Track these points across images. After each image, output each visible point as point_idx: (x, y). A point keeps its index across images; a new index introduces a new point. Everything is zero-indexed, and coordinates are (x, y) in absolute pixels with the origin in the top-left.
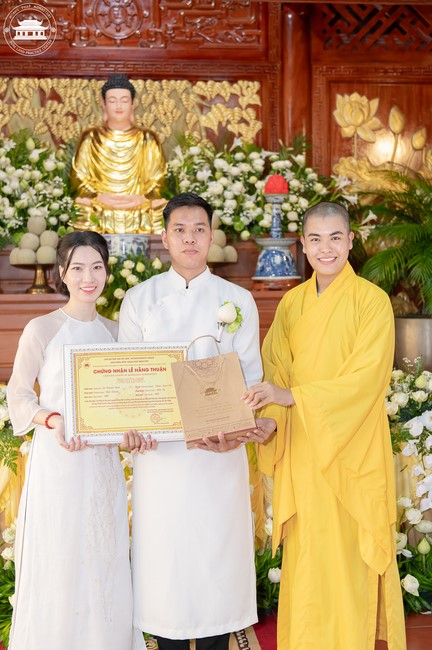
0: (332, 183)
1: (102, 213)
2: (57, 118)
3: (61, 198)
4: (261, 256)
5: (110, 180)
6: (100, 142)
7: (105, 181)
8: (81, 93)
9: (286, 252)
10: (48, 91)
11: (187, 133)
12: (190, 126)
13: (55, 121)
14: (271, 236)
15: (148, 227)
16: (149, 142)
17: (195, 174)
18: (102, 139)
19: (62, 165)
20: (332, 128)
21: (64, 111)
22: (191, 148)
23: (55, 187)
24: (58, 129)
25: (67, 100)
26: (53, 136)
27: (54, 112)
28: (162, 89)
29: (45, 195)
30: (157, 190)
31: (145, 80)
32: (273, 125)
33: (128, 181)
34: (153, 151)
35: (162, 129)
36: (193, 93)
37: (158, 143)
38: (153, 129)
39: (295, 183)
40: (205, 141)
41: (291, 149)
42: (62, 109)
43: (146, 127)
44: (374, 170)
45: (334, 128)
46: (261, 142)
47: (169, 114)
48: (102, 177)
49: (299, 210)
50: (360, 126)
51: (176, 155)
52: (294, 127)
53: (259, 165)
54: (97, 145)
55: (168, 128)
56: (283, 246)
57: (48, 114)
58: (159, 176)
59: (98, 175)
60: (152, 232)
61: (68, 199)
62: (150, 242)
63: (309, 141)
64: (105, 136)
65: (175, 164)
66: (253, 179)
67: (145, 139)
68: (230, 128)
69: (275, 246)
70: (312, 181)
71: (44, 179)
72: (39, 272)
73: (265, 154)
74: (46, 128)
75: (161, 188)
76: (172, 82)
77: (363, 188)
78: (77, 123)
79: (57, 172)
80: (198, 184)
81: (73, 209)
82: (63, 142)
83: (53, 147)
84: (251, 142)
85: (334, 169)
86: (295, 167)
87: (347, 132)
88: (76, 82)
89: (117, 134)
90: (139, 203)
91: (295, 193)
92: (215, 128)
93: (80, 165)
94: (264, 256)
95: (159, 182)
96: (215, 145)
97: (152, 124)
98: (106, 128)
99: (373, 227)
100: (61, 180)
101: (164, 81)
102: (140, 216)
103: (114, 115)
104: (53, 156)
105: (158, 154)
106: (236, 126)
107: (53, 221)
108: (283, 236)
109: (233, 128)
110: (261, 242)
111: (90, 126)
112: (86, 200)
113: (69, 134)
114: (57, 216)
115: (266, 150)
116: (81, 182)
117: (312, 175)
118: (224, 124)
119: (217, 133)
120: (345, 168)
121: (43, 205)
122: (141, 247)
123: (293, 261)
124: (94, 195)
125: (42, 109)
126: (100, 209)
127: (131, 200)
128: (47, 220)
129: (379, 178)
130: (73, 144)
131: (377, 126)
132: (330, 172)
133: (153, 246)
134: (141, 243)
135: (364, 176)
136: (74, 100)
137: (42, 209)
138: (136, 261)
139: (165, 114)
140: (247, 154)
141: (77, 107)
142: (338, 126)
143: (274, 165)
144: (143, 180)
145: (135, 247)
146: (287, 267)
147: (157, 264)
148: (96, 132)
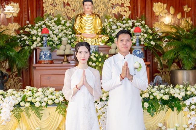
0: (154, 29)
1: (84, 39)
3: (71, 35)
4: (133, 52)
5: (85, 29)
6: (82, 18)
7: (84, 30)
8: (76, 3)
9: (141, 50)
10: (66, 3)
11: (108, 15)
12: (109, 13)
13: (68, 12)
14: (136, 46)
15: (98, 43)
16: (97, 18)
17: (111, 27)
18: (83, 17)
19: (71, 25)
20: (152, 13)
21: (71, 9)
22: (110, 19)
23: (69, 31)
24: (69, 14)
25: (72, 6)
26: (67, 16)
27: (68, 9)
29: (66, 34)
30: (100, 32)
32: (134, 12)
33: (91, 29)
34: (98, 21)
35: (101, 14)
36: (110, 3)
37: (100, 18)
38: (98, 14)
39: (142, 30)
40: (113, 17)
41: (140, 19)
43: (96, 13)
44: (166, 25)
45: (153, 13)
46: (131, 17)
47: (102, 9)
48: (83, 28)
49: (144, 38)
50: (161, 12)
51: (105, 22)
52: (141, 13)
53: (131, 24)
54: (81, 19)
55: (102, 13)
56: (140, 48)
57: (66, 10)
58: (100, 28)
59: (82, 28)
60: (99, 45)
61: (73, 35)
62: (99, 48)
63: (145, 17)
64: (84, 16)
65: (105, 24)
66: (129, 29)
67: (96, 17)
68: (121, 13)
69: (137, 48)
70: (147, 29)
71: (66, 29)
72: (65, 57)
73: (132, 21)
74: (65, 14)
75: (101, 32)
77: (162, 31)
78: (75, 12)
79: (69, 27)
80: (113, 30)
81: (75, 38)
82: (70, 18)
83: (68, 20)
84: (128, 17)
85: (153, 25)
86: (142, 25)
87: (157, 14)
89: (87, 15)
90: (94, 36)
91: (142, 33)
92: (117, 14)
93: (76, 25)
94: (134, 52)
95: (100, 30)
96: (117, 19)
97: (98, 12)
98: (84, 14)
99: (167, 43)
100: (71, 29)
102: (95, 40)
103: (86, 10)
104: (68, 22)
105: (100, 21)
106: (123, 13)
107: (69, 42)
108: (139, 46)
109: (122, 13)
110: (133, 47)
111: (79, 13)
112: (78, 35)
113: (72, 16)
114: (70, 40)
115: (132, 20)
116: (77, 30)
117: (147, 27)
118: (119, 12)
119: (117, 15)
120: (156, 25)
121: (66, 37)
122: (96, 49)
123: (143, 53)
124: (81, 34)
125: (64, 8)
126: (83, 38)
127: (92, 35)
128: (67, 41)
129: (167, 28)
130: (74, 19)
131: (166, 12)
132: (152, 26)
134: (96, 48)
135: (162, 28)
136: (74, 5)
137: (66, 38)
138: (95, 53)
140: (127, 21)
141: (75, 7)
142: (154, 12)
143: (136, 24)
144: (95, 29)
145: (95, 49)
146: (141, 55)
147: (102, 54)
148: (81, 15)
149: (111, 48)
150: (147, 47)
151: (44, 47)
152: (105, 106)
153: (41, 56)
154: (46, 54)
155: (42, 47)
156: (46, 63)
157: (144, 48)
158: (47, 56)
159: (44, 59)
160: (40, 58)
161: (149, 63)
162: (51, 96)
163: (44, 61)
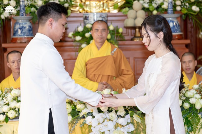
1: (85, 3)
9: (175, 20)
14: (168, 13)
15: (107, 9)
49: (181, 0)
56: (174, 18)
60: (109, 12)
62: (107, 17)
69: (169, 18)
81: (70, 1)
102: (103, 4)
108: (174, 13)
122: (104, 19)
123: (179, 25)
126: (84, 1)
133: (109, 18)
134: (104, 17)
145: (101, 19)
146: (176, 28)
147: (111, 28)
149: (128, 18)
150: (187, 15)
151: (21, 17)
152: (106, 120)
153: (16, 30)
154: (23, 27)
155: (18, 17)
156: (24, 41)
157: (181, 16)
158: (25, 30)
159: (20, 36)
160: (14, 34)
161: (188, 42)
162: (14, 104)
163: (21, 39)
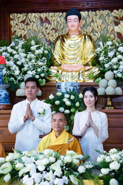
1: (62, 73)
2: (48, 31)
6: (64, 41)
7: (66, 59)
8: (59, 19)
10: (44, 19)
11: (107, 36)
12: (109, 32)
15: (82, 79)
16: (87, 40)
19: (46, 52)
21: (51, 28)
22: (108, 42)
24: (48, 36)
25: (52, 23)
26: (46, 39)
27: (47, 28)
28: (96, 15)
30: (90, 62)
31: (88, 11)
35: (96, 34)
36: (111, 16)
37: (92, 41)
40: (117, 39)
42: (50, 27)
47: (99, 27)
51: (99, 46)
55: (99, 33)
57: (44, 30)
58: (93, 55)
59: (63, 56)
60: (84, 81)
64: (66, 38)
67: (85, 38)
71: (36, 58)
74: (43, 36)
76: (101, 11)
78: (57, 33)
79: (43, 55)
80: (108, 58)
81: (47, 71)
88: (57, 14)
89: (72, 37)
90: (80, 68)
93: (56, 52)
95: (91, 59)
96: (121, 41)
97: (91, 32)
100: (45, 59)
101: (97, 12)
103: (71, 28)
107: (37, 77)
112: (55, 67)
114: (39, 75)
116: (55, 59)
119: (122, 34)
121: (34, 70)
122: (75, 88)
124: (60, 65)
125: (42, 27)
126: (61, 71)
127: (76, 67)
128: (35, 76)
134: (75, 86)
136: (55, 22)
138: (70, 94)
139: (98, 27)
141: (57, 25)
145: (72, 88)
147: (80, 96)
148: (63, 36)
149: (99, 87)
